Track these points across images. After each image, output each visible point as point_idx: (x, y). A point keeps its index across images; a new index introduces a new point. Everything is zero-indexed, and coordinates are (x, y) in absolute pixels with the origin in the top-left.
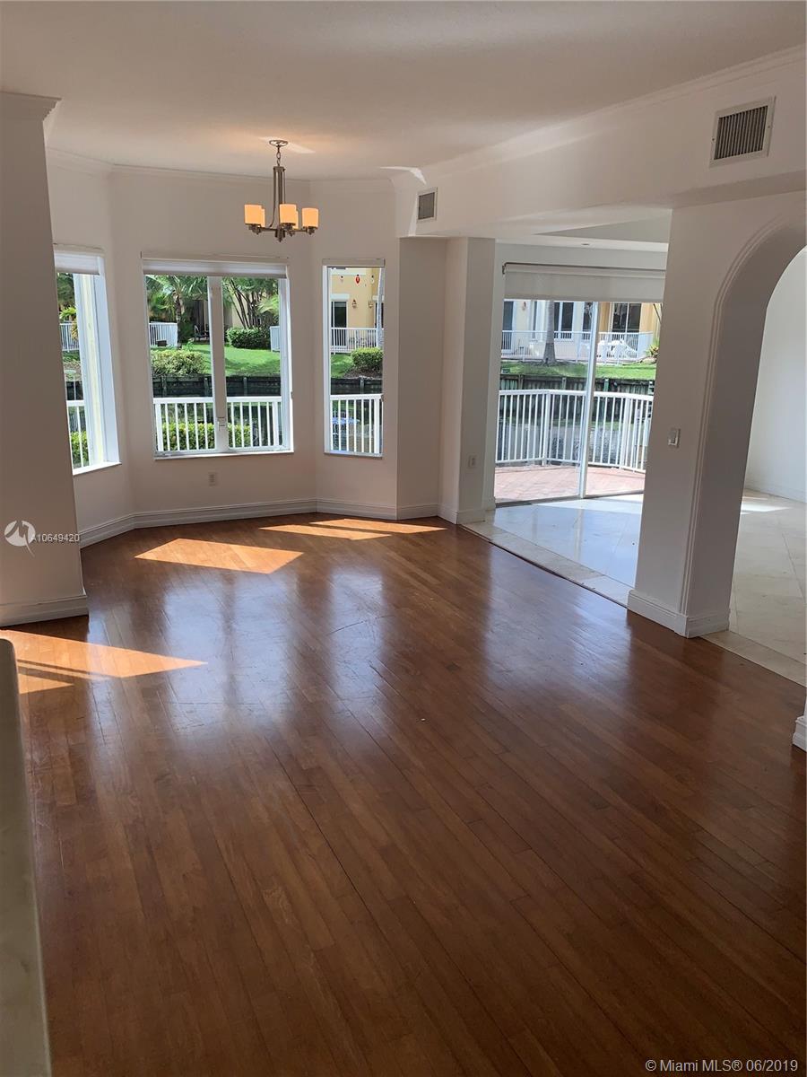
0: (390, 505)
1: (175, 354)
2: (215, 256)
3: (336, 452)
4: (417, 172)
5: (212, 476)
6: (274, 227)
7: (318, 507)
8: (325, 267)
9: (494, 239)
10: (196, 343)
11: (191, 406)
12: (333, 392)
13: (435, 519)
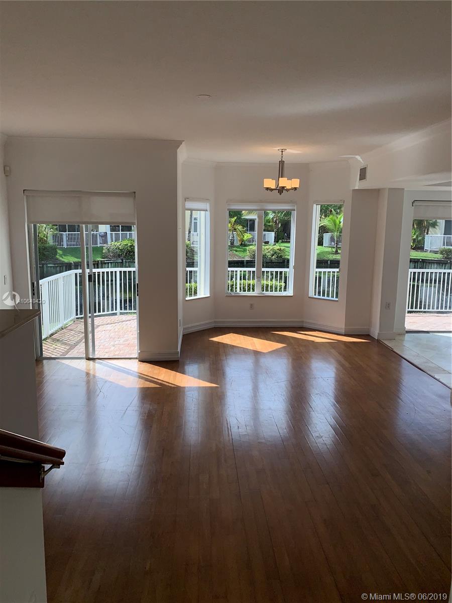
0: (341, 326)
1: (271, 248)
2: (261, 202)
3: (315, 297)
4: (358, 158)
5: (252, 305)
6: (278, 188)
7: (304, 324)
8: (315, 205)
9: (403, 189)
10: (282, 242)
11: (277, 272)
12: (317, 267)
13: (367, 336)
